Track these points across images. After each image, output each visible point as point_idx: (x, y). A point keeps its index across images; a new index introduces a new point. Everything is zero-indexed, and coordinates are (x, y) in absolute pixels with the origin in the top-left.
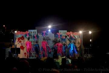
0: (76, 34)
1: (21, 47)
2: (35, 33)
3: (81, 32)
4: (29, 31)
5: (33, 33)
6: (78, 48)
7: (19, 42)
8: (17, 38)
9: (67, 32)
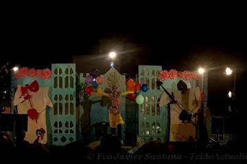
0: (189, 75)
1: (29, 111)
2: (72, 72)
3: (201, 71)
4: (54, 66)
5: (64, 71)
6: (195, 115)
7: (25, 98)
8: (19, 87)
9: (163, 69)
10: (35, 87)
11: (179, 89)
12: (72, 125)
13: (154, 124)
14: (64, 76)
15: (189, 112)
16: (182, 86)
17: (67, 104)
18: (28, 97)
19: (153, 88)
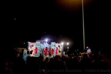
1: (31, 50)
2: (39, 43)
4: (36, 42)
8: (30, 46)
9: (56, 43)
12: (39, 53)
15: (60, 51)
16: (59, 46)
19: (54, 46)
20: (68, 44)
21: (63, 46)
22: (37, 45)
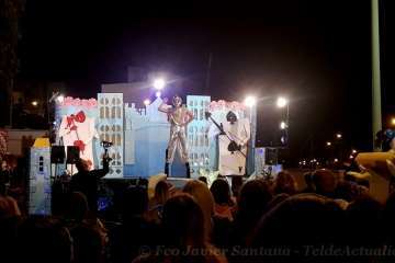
0: (237, 106)
1: (75, 142)
2: (119, 102)
3: (250, 101)
4: (100, 96)
5: (110, 101)
7: (72, 129)
8: (65, 117)
9: (212, 100)
10: (81, 117)
11: (228, 120)
12: (119, 157)
13: (202, 155)
14: (110, 106)
15: (239, 143)
16: (231, 118)
17: (114, 136)
18: (74, 128)
19: (201, 119)
20: (282, 102)
21: (253, 113)
22: (104, 114)
